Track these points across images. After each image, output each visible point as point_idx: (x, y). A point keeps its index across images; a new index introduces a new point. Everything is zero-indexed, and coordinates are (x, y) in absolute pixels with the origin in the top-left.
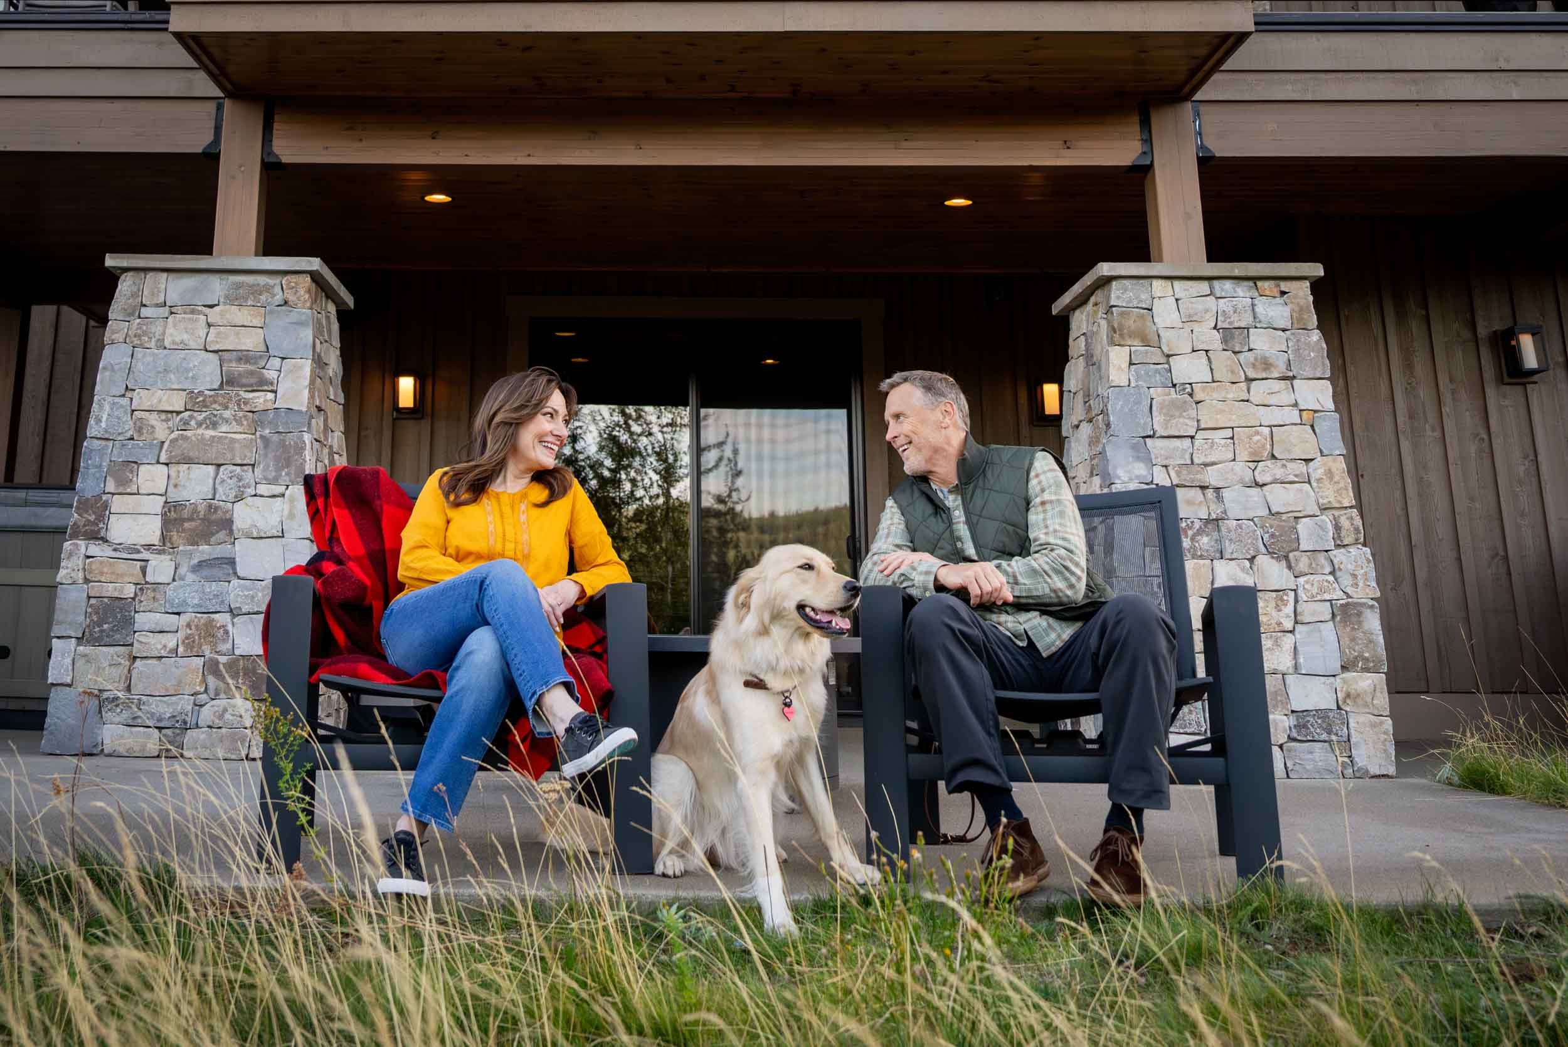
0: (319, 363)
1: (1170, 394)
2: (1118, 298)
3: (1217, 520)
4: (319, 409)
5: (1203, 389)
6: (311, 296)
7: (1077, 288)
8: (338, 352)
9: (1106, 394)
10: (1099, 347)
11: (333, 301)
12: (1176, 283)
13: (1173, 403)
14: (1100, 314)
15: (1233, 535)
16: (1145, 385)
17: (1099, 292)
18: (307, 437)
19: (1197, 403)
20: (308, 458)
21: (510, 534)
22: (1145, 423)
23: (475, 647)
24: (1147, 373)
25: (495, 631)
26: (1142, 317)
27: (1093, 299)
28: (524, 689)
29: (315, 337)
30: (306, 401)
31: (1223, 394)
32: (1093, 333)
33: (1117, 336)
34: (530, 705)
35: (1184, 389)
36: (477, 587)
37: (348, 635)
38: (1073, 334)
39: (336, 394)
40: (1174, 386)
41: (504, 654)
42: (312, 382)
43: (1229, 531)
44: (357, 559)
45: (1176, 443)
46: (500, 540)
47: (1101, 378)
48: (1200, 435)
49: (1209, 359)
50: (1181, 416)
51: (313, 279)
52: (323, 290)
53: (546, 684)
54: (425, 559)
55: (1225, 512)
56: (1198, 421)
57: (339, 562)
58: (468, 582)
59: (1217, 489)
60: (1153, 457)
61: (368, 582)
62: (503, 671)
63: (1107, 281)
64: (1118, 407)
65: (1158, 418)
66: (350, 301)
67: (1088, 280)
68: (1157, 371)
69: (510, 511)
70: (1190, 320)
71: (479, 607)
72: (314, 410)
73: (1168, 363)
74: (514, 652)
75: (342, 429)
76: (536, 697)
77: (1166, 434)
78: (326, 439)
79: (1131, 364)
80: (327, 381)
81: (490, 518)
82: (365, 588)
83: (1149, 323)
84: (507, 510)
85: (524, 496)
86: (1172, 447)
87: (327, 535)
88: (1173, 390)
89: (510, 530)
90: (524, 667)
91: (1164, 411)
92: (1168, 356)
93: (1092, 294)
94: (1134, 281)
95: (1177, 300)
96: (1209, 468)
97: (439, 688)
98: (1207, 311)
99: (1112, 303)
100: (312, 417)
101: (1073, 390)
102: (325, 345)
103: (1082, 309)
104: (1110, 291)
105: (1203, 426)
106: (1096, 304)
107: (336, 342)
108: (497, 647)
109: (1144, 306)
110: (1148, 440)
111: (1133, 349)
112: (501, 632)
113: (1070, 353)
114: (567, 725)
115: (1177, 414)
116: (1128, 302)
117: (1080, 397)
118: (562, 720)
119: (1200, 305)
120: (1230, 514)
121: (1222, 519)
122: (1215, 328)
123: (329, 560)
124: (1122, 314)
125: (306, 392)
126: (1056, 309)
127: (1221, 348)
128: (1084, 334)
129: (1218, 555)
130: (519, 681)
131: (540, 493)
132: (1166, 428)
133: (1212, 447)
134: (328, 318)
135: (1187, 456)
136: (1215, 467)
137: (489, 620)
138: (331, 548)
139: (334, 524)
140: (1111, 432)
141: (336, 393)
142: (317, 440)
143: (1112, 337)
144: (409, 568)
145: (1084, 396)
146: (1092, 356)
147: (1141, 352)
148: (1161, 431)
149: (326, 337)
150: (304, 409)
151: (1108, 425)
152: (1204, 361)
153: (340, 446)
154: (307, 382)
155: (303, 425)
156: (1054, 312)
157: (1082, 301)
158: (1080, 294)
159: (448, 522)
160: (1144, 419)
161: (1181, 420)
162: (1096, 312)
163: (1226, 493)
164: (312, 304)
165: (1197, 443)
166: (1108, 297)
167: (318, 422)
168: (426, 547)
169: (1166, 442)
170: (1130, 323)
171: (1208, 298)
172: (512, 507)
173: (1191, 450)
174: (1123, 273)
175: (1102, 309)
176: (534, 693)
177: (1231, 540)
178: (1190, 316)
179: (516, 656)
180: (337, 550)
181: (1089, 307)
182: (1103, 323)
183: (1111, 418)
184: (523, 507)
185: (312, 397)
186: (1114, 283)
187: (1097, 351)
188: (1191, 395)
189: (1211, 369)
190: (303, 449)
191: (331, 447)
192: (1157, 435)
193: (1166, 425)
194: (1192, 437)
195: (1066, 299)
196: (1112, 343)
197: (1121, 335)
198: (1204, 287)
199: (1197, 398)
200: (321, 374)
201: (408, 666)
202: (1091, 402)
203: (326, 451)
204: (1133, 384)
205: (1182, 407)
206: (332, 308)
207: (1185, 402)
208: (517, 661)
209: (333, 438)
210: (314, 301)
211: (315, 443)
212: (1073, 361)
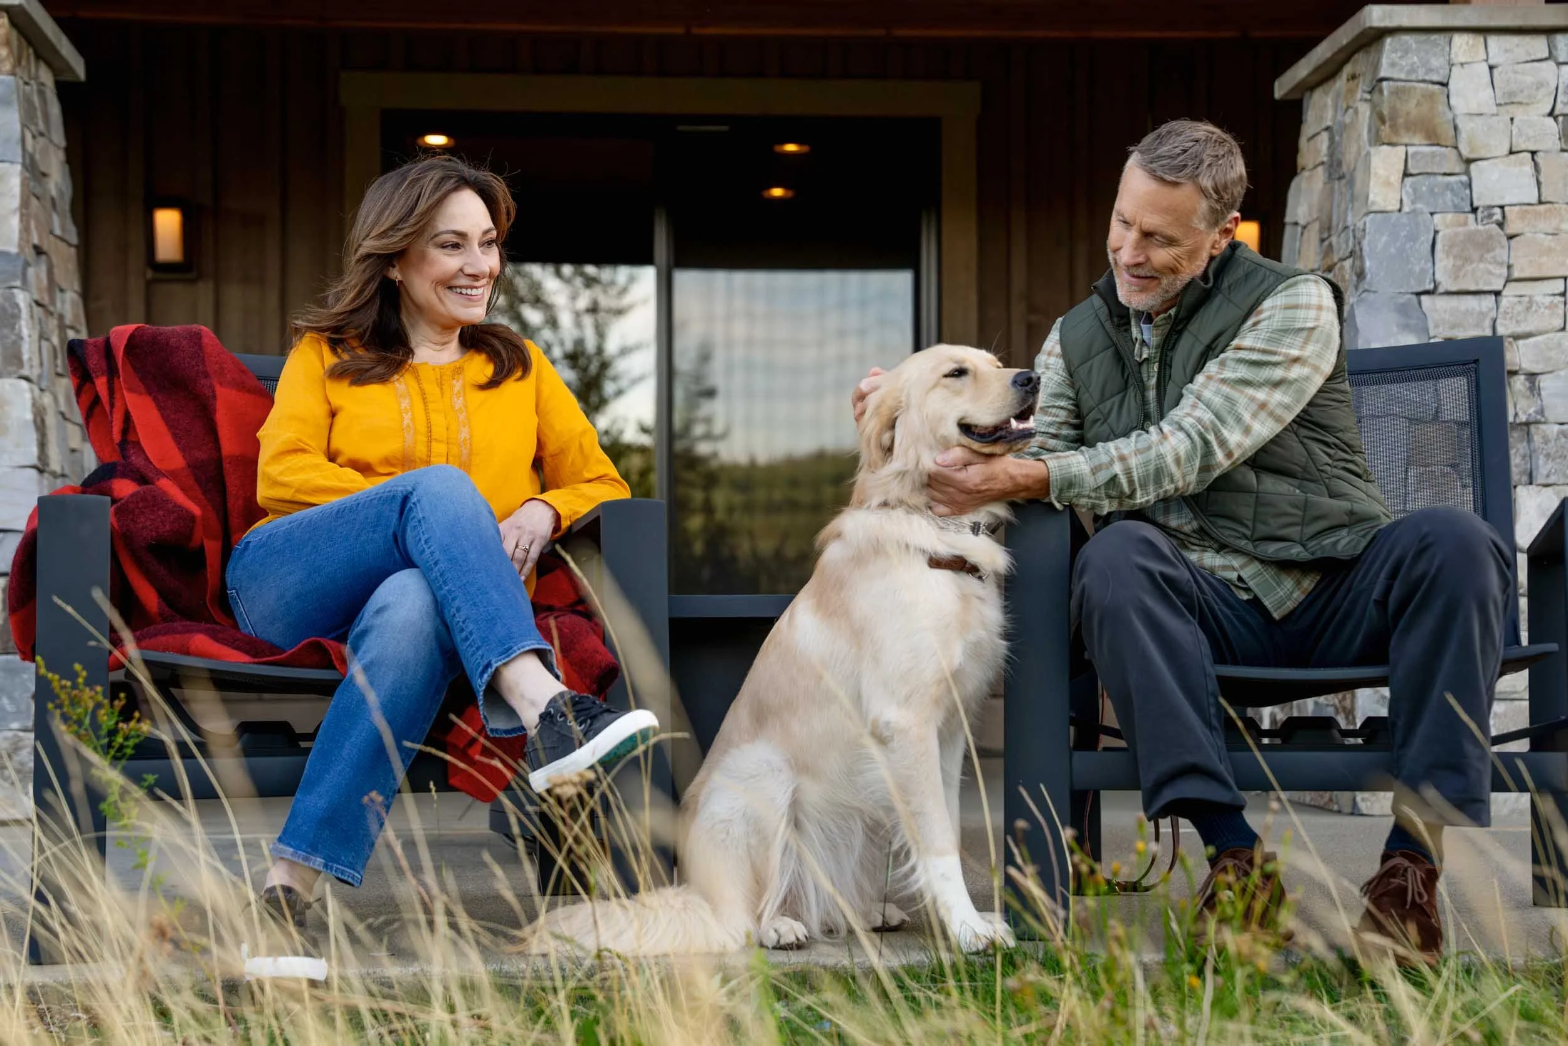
0: (34, 172)
1: (1466, 224)
2: (1393, 65)
3: (1527, 424)
4: (39, 251)
5: (1523, 216)
6: (11, 52)
7: (1322, 52)
8: (61, 155)
9: (1360, 225)
10: (1354, 149)
11: (49, 65)
12: (1494, 41)
13: (1471, 238)
14: (1359, 95)
15: (1551, 448)
16: (1427, 210)
17: (1360, 57)
18: (22, 299)
19: (1511, 237)
20: (25, 332)
21: (439, 431)
22: (1423, 271)
23: (390, 599)
24: (1431, 190)
25: (425, 576)
26: (1431, 96)
27: (1348, 69)
28: (472, 661)
29: (24, 126)
30: (15, 236)
31: (1554, 223)
32: (1344, 127)
33: (1385, 130)
34: (480, 684)
35: (1490, 216)
36: (396, 507)
37: (162, 593)
38: (1307, 130)
39: (63, 228)
40: (1474, 210)
41: (439, 608)
42: (25, 204)
43: (1546, 441)
44: (173, 475)
45: (1471, 302)
46: (422, 439)
47: (1353, 199)
48: (1511, 290)
49: (1536, 166)
50: (1481, 259)
51: (13, 23)
52: (30, 43)
53: (507, 651)
54: (302, 469)
55: (1541, 412)
56: (1509, 267)
57: (142, 479)
58: (383, 499)
59: (1532, 376)
60: (1431, 325)
61: (196, 510)
62: (438, 637)
63: (1375, 37)
64: (1380, 245)
65: (1444, 263)
66: (78, 67)
67: (1343, 35)
68: (1448, 186)
69: (437, 391)
70: (1509, 101)
71: (398, 539)
72: (30, 253)
73: (1467, 172)
74: (457, 603)
75: (77, 286)
76: (490, 671)
77: (1454, 288)
78: (53, 301)
79: (1406, 174)
80: (48, 205)
81: (405, 404)
82: (192, 518)
83: (1442, 107)
84: (431, 389)
85: (458, 371)
86: (1463, 308)
87: (117, 436)
88: (1471, 216)
89: (438, 420)
90: (471, 627)
91: (1455, 251)
92: (1469, 161)
93: (1346, 61)
94: (1422, 37)
95: (1491, 68)
96: (1521, 342)
97: (330, 666)
98: (1540, 85)
99: (1382, 74)
100: (27, 264)
101: (1302, 222)
102: (41, 140)
103: (1325, 86)
104: (1380, 52)
105: (1516, 274)
106: (1353, 77)
107: (58, 136)
108: (428, 598)
109: (1436, 78)
110: (1424, 298)
111: (1411, 150)
112: (435, 573)
113: (1301, 161)
114: (542, 709)
115: (1475, 255)
116: (1409, 72)
117: (1313, 234)
118: (533, 703)
119: (1530, 75)
120: (1550, 415)
121: (1537, 422)
122: (1551, 114)
123: (124, 476)
124: (1397, 93)
125: (15, 222)
126: (1281, 89)
127: (1559, 147)
128: (1327, 129)
129: (1525, 478)
130: (464, 649)
131: (480, 367)
132: (1456, 278)
133: (1528, 309)
134: (41, 93)
135: (1488, 323)
136: (1532, 340)
137: (415, 557)
138: (125, 457)
139: (127, 418)
140: (1364, 285)
141: (62, 225)
142: (38, 304)
143: (1378, 131)
144: (275, 483)
145: (1321, 231)
146: (1340, 164)
147: (1424, 155)
148: (1446, 284)
149: (42, 126)
150: (14, 250)
151: (1361, 275)
152: (1529, 168)
153: (76, 316)
154: (16, 203)
155: (14, 276)
156: (1278, 94)
157: (1327, 74)
158: (1327, 62)
159: (333, 414)
160: (1420, 264)
161: (1482, 266)
162: (1351, 92)
163: (1545, 382)
164: (14, 67)
165: (1504, 302)
166: (1376, 67)
167: (37, 273)
168: (303, 451)
169: (1454, 301)
170: (1411, 107)
171: (1544, 64)
172: (441, 385)
173: (1493, 314)
174: (1406, 22)
175: (1363, 85)
176: (489, 665)
177: (1548, 456)
178: (1511, 94)
179: (458, 610)
180: (136, 460)
181: (1341, 83)
182: (1365, 110)
183: (1368, 264)
184: (458, 386)
185: (25, 229)
186: (1388, 40)
187: (1349, 156)
188: (1501, 225)
189: (1539, 183)
190: (16, 317)
191: (61, 317)
192: (1441, 289)
193: (1456, 273)
194: (1497, 294)
195: (1302, 70)
196: (1377, 140)
197: (1394, 128)
198: (1538, 45)
199: (1511, 229)
200: (38, 191)
201: (273, 633)
202: (1334, 239)
203: (53, 323)
204: (1406, 209)
205: (1485, 245)
206: (46, 77)
207: (1490, 237)
208: (460, 618)
209: (63, 302)
210: (18, 62)
211: (36, 309)
212: (1306, 174)
